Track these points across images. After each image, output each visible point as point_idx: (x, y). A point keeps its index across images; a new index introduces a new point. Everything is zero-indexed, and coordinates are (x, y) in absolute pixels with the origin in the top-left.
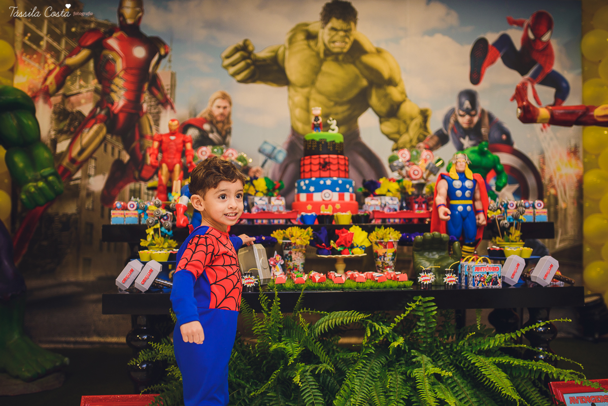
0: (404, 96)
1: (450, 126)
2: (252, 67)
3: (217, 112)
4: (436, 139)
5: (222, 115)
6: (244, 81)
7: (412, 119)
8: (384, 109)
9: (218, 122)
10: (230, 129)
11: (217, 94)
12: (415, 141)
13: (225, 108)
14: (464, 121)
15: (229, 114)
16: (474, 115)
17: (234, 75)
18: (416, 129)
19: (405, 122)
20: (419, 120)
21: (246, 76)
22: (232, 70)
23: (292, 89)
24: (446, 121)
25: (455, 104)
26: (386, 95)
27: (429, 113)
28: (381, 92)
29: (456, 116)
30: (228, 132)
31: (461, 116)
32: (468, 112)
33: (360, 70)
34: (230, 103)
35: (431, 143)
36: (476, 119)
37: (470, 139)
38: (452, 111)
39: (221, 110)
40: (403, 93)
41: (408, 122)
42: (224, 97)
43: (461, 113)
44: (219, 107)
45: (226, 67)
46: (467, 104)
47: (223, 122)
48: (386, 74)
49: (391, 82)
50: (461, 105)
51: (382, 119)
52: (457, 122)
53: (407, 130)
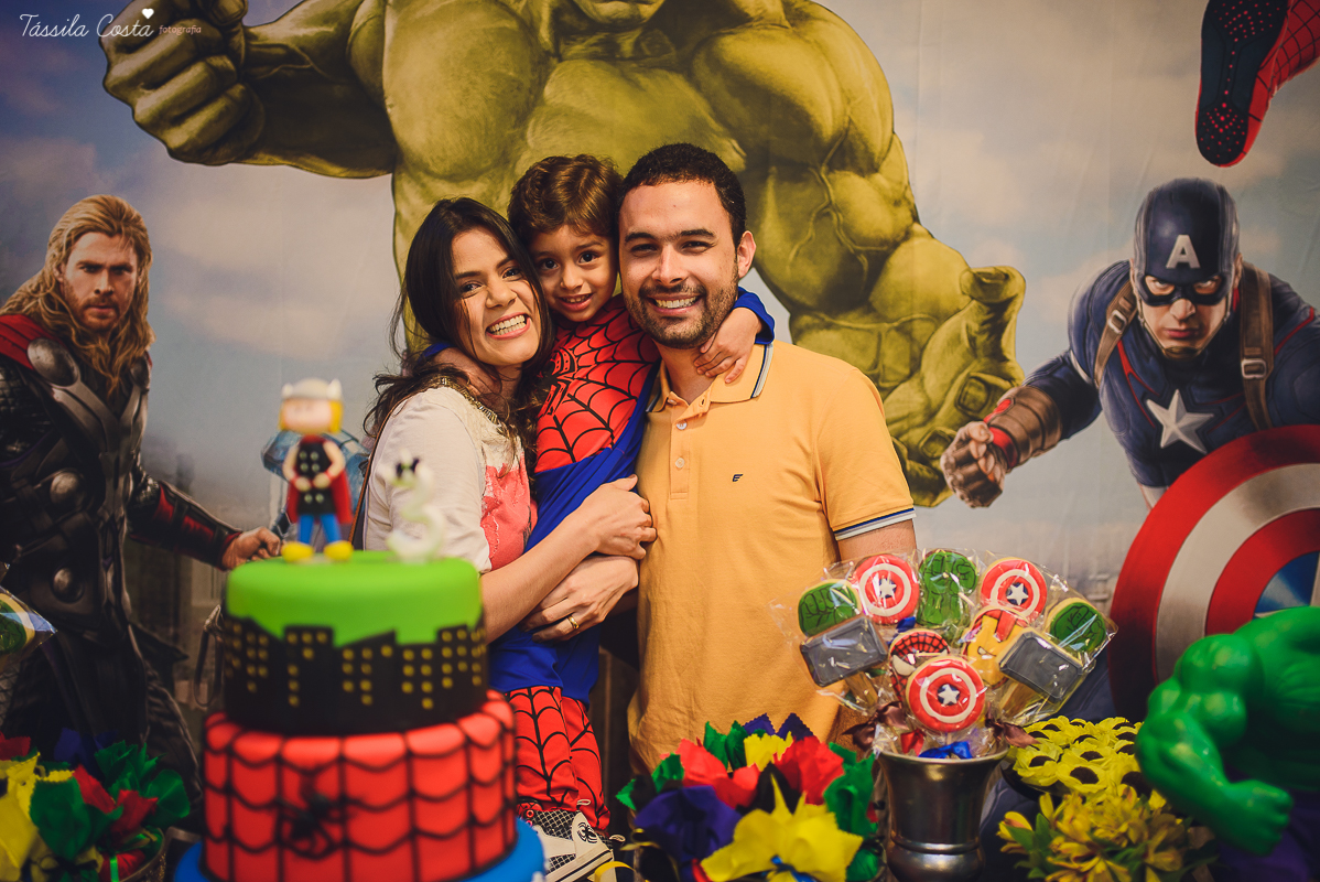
0: (904, 214)
1: (1105, 345)
2: (237, 90)
3: (85, 288)
4: (1040, 402)
5: (105, 299)
6: (199, 153)
7: (938, 317)
8: (813, 276)
9: (88, 334)
10: (143, 362)
11: (84, 210)
12: (946, 412)
13: (118, 270)
14: (1162, 322)
15: (139, 297)
16: (1212, 299)
17: (157, 125)
18: (956, 359)
19: (905, 330)
20: (968, 318)
21: (204, 131)
22: (148, 102)
23: (408, 188)
24: (1088, 323)
25: (1129, 250)
26: (826, 212)
27: (1011, 289)
28: (804, 195)
29: (1131, 299)
30: (136, 378)
31: (1154, 301)
32: (1183, 283)
33: (710, 98)
34: (142, 252)
35: (1017, 423)
36: (1217, 315)
37: (1190, 406)
38: (1119, 275)
39: (102, 282)
40: (900, 200)
41: (920, 329)
42: (116, 222)
43: (1155, 287)
44: (92, 268)
45: (123, 91)
46: (1182, 248)
47: (110, 334)
48: (827, 121)
49: (849, 153)
50: (1155, 251)
51: (806, 319)
52: (1134, 327)
53: (915, 366)
